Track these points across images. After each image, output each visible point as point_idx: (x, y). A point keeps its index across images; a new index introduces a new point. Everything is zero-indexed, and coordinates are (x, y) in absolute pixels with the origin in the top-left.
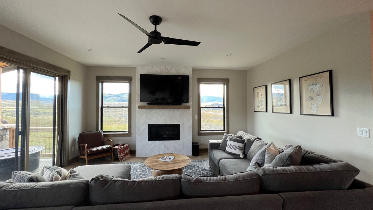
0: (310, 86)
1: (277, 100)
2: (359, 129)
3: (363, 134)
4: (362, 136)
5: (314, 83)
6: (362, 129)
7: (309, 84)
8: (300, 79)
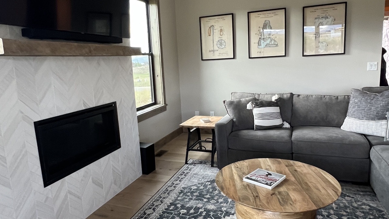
0: (318, 20)
1: (260, 38)
2: (369, 64)
3: (373, 68)
4: (371, 70)
5: (324, 16)
6: (372, 63)
7: (317, 17)
8: (305, 9)
